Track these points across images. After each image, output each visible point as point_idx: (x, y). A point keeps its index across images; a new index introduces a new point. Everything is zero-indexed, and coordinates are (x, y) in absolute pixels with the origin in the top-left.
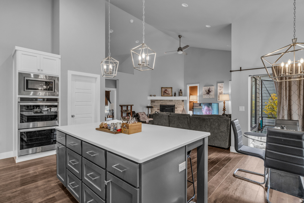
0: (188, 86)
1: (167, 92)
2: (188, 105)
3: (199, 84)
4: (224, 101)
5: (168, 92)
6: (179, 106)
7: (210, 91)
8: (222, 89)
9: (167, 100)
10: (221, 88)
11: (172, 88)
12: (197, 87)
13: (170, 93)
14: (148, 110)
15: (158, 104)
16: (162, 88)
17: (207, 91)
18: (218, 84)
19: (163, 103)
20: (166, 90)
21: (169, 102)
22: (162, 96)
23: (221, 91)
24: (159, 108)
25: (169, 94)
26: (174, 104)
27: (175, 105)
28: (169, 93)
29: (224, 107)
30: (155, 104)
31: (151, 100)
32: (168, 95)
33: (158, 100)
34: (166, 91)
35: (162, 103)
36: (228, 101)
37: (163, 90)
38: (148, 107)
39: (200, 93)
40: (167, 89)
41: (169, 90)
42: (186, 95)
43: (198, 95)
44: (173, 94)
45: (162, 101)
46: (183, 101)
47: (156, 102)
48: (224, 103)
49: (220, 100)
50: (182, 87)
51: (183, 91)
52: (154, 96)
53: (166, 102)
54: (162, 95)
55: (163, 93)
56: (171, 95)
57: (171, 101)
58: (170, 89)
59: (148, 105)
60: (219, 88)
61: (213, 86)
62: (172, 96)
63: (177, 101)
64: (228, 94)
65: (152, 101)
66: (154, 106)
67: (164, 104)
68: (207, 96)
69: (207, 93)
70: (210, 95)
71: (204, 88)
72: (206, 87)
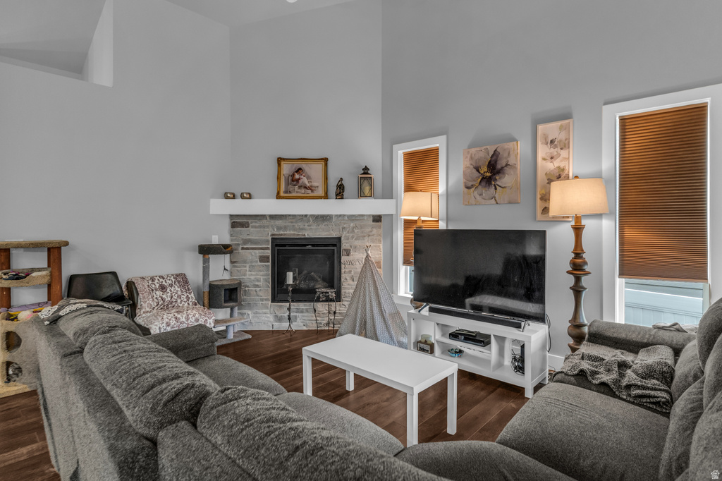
0: (400, 153)
1: (304, 180)
2: (399, 236)
3: (444, 138)
4: (578, 219)
5: (308, 178)
6: (357, 243)
7: (499, 167)
8: (564, 153)
9: (303, 217)
10: (554, 151)
11: (326, 160)
12: (434, 152)
13: (318, 182)
14: (206, 262)
15: (264, 235)
16: (280, 160)
17: (484, 169)
18: (540, 128)
19: (286, 228)
20: (299, 170)
21: (314, 227)
22: (278, 197)
23: (557, 163)
24: (269, 253)
25: (311, 189)
26: (334, 234)
27: (339, 239)
28: (315, 184)
29: (578, 254)
30: (253, 233)
31: (231, 216)
32: (308, 192)
33: (263, 217)
34: (297, 176)
35: (279, 228)
36: (599, 216)
37: (287, 169)
38: (206, 250)
39: (451, 183)
40: (304, 166)
41: (315, 171)
42: (388, 194)
43: (442, 189)
44: (333, 189)
45: (279, 223)
46: (377, 219)
47: (253, 223)
48: (578, 230)
49: (553, 212)
50: (372, 154)
51: (376, 175)
52: (242, 197)
53: (300, 224)
54: (282, 194)
55: (287, 184)
56: (321, 192)
57: (324, 218)
58: (319, 167)
59: (215, 240)
60: (543, 150)
61: (513, 140)
62: (326, 196)
63: (352, 218)
64: (598, 176)
65: (238, 222)
66: (246, 241)
67: (289, 233)
68: (481, 195)
69: (483, 179)
70: (496, 189)
71: (468, 152)
72: (478, 149)
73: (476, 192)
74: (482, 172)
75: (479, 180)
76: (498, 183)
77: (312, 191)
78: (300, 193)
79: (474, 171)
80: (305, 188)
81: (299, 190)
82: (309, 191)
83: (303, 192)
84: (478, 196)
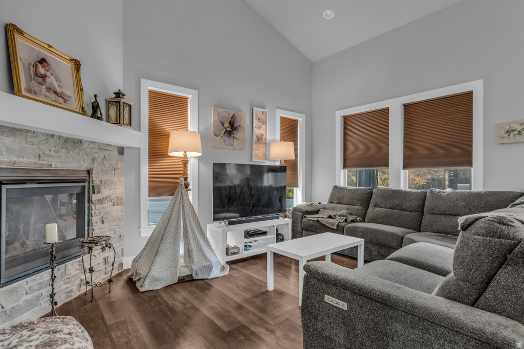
0: (145, 87)
1: (52, 80)
3: (196, 92)
6: (106, 177)
7: (235, 126)
8: (264, 127)
9: (49, 138)
10: (260, 124)
13: (69, 90)
16: (12, 29)
17: (227, 125)
18: (255, 109)
20: (43, 62)
21: (63, 154)
23: (261, 131)
25: (63, 96)
26: (85, 166)
27: (88, 172)
28: (67, 92)
34: (41, 70)
37: (25, 52)
40: (49, 58)
46: (121, 151)
53: (45, 148)
54: (24, 92)
55: (30, 78)
60: (255, 122)
61: (241, 111)
68: (225, 142)
69: (226, 131)
70: (234, 139)
71: (217, 110)
72: (223, 110)
73: (221, 139)
74: (226, 127)
75: (224, 131)
76: (235, 136)
77: (65, 101)
78: (49, 98)
79: (221, 124)
80: (56, 93)
81: (48, 94)
82: (61, 100)
83: (54, 98)
84: (222, 142)
